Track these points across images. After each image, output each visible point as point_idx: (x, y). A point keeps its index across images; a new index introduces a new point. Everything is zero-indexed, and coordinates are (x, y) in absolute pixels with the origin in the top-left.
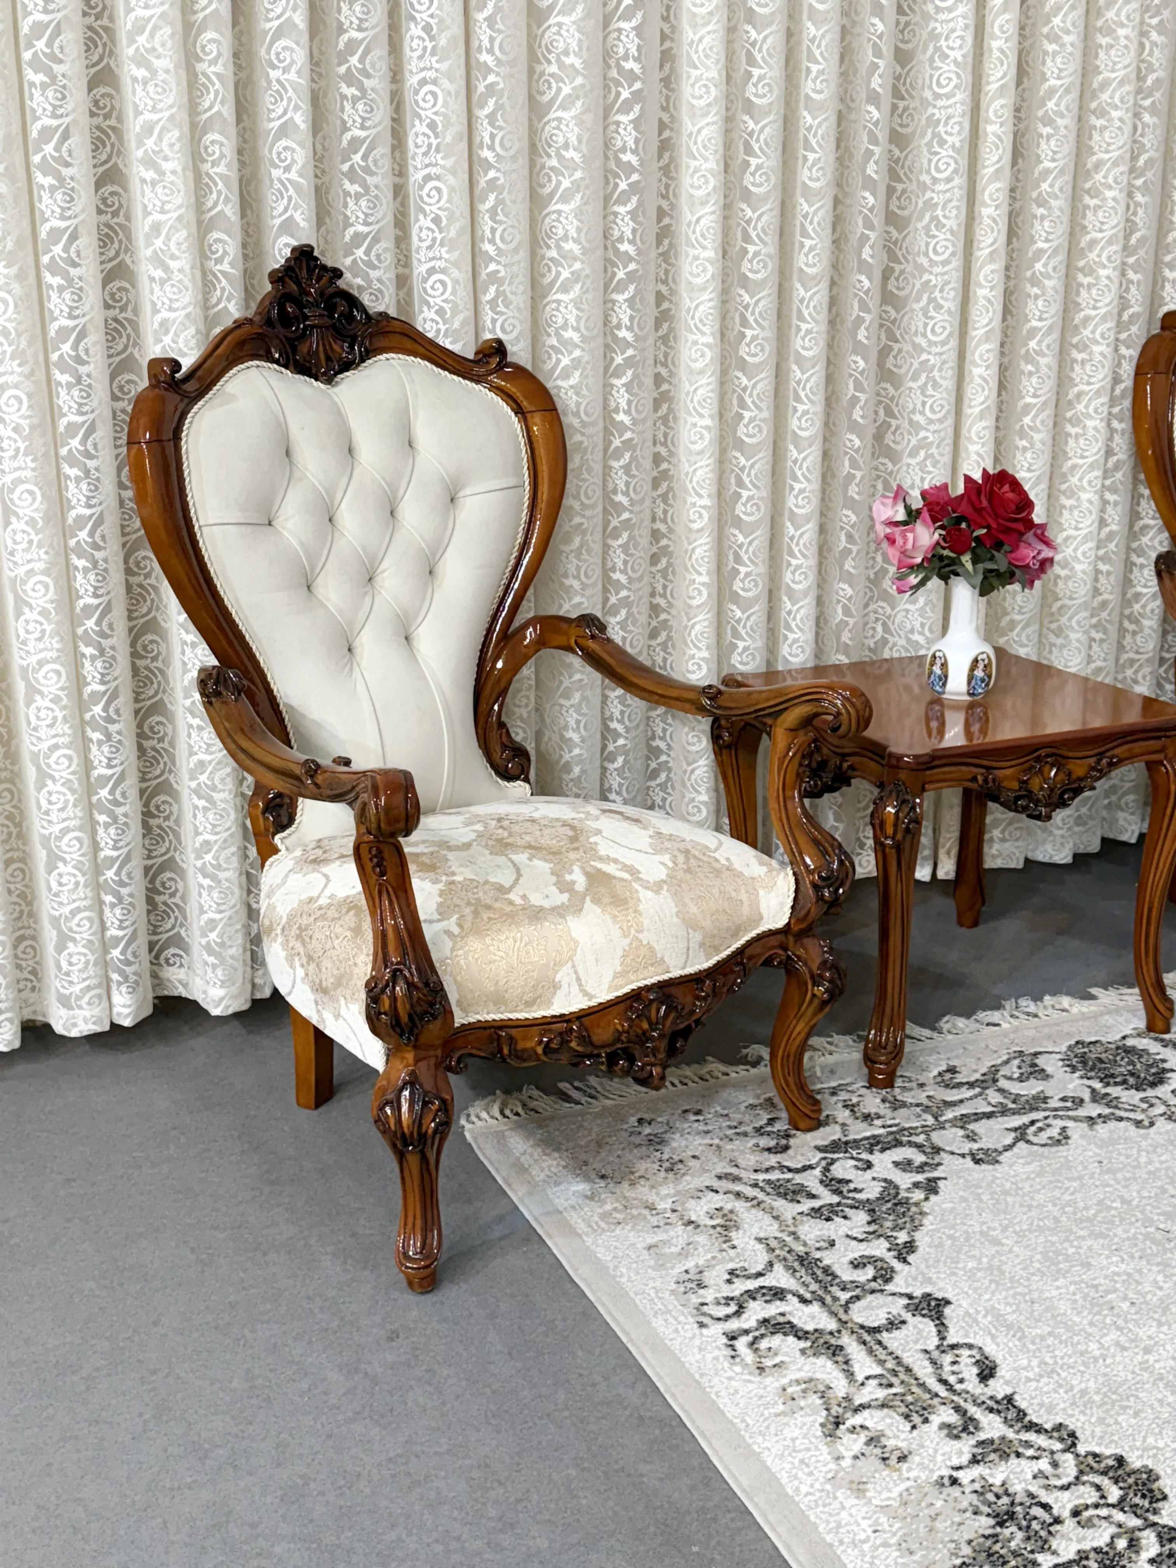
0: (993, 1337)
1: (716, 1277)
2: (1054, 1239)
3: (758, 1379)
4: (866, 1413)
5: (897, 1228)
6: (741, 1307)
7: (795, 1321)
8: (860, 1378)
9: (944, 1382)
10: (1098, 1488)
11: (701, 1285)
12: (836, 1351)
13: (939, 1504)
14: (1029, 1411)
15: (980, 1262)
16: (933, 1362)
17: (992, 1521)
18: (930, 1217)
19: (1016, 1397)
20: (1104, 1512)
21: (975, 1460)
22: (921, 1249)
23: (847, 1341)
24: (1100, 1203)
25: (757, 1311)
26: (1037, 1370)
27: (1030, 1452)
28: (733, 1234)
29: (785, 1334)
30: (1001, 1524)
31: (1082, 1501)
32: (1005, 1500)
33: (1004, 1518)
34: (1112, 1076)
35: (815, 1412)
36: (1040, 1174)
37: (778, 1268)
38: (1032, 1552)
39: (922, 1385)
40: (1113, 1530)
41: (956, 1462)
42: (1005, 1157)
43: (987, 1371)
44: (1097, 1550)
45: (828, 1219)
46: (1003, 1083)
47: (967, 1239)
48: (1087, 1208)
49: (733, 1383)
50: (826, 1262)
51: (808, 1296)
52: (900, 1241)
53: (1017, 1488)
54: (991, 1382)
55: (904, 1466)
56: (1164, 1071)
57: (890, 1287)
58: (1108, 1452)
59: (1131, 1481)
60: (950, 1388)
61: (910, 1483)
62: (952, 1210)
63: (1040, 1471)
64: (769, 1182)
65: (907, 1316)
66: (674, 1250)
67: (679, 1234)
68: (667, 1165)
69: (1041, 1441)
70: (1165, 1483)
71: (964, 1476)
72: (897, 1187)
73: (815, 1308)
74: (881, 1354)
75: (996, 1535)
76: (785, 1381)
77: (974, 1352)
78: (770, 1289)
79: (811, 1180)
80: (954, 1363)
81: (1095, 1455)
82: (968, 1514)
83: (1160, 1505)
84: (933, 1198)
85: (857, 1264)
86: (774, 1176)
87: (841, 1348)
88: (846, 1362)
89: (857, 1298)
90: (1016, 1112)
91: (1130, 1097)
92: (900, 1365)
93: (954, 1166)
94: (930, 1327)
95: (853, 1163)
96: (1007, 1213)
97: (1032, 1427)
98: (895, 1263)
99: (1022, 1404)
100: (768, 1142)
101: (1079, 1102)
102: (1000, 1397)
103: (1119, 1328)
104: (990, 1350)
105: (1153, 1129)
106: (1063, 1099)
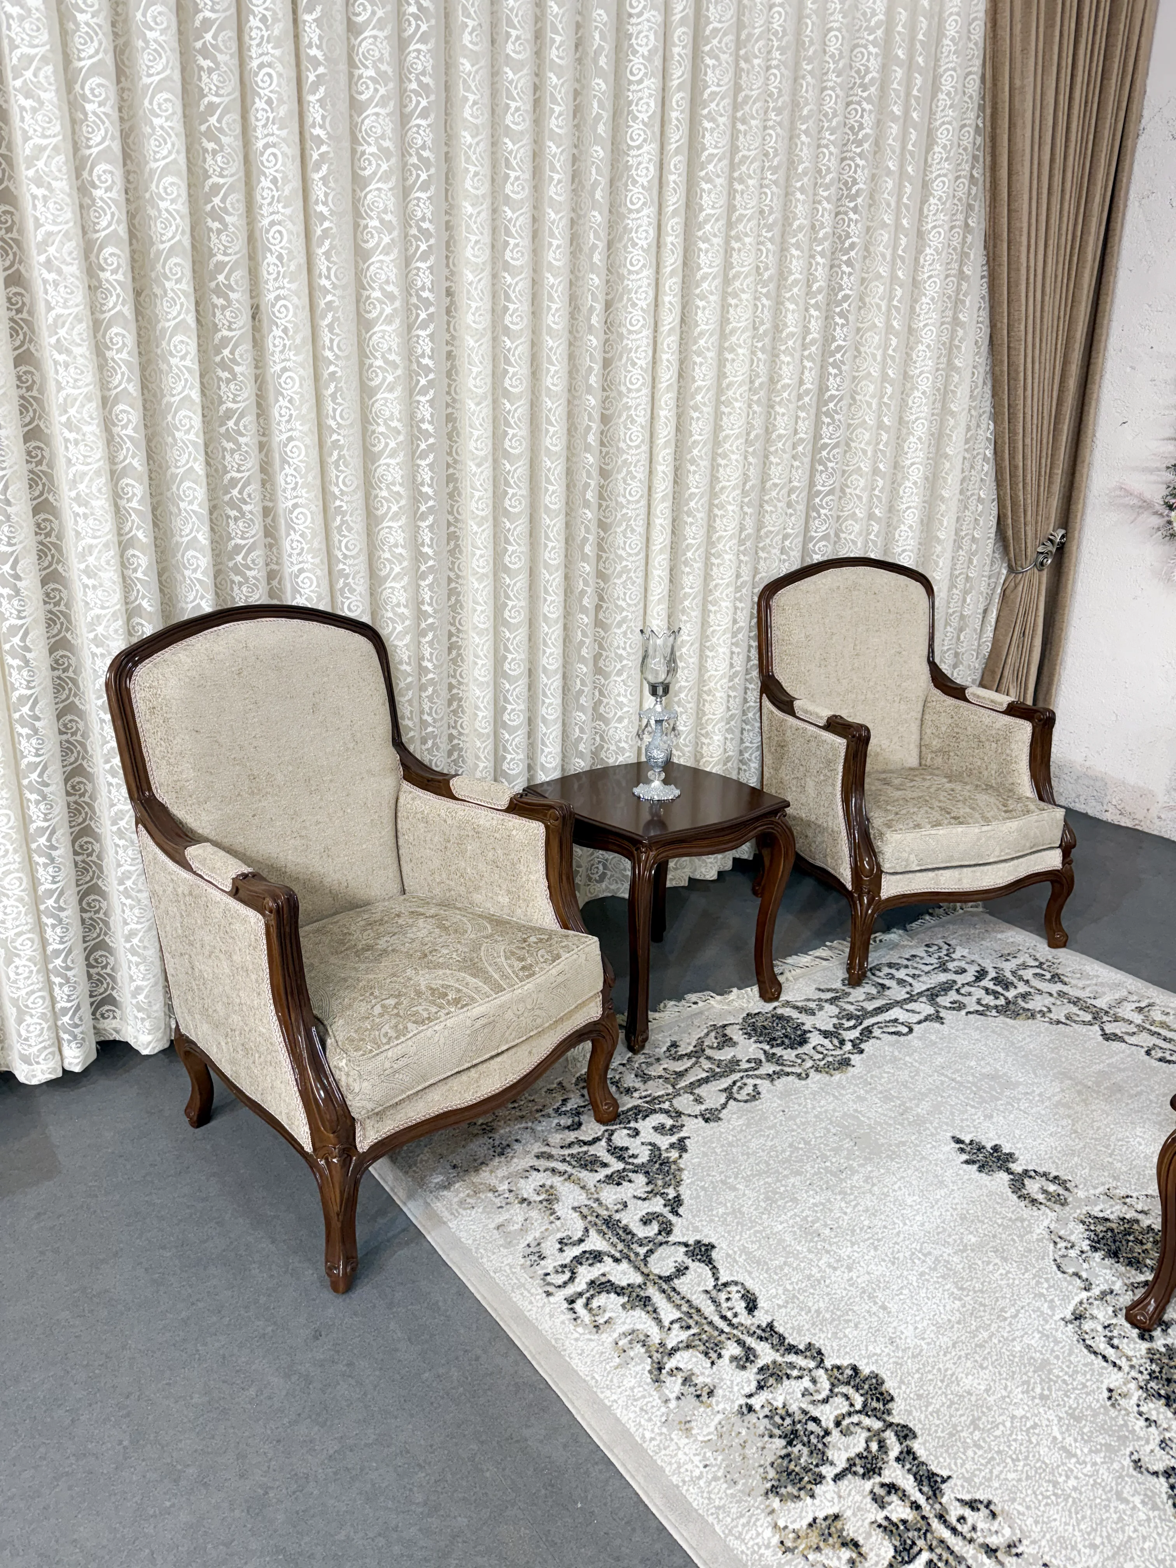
0: (750, 1273)
1: (550, 1247)
2: (769, 1180)
3: (596, 1337)
4: (678, 1355)
5: (666, 1185)
6: (573, 1273)
7: (613, 1279)
8: (666, 1324)
9: (724, 1318)
10: (847, 1397)
11: (542, 1258)
12: (646, 1302)
13: (744, 1432)
14: (787, 1335)
15: (727, 1208)
16: (714, 1301)
17: (783, 1442)
18: (686, 1173)
19: (775, 1324)
20: (855, 1419)
21: (760, 1387)
22: (685, 1202)
23: (652, 1291)
24: (791, 1145)
25: (586, 1274)
26: (783, 1297)
27: (795, 1373)
28: (555, 1206)
29: (608, 1292)
30: (790, 1443)
31: (839, 1412)
32: (788, 1421)
33: (791, 1438)
34: (774, 1039)
35: (643, 1362)
36: (748, 1125)
37: (592, 1232)
38: (817, 1466)
39: (710, 1323)
40: (865, 1434)
41: (747, 1391)
42: (724, 1114)
43: (752, 1306)
44: (860, 1456)
45: (619, 1184)
46: (708, 1052)
47: (714, 1188)
48: (784, 1151)
49: (580, 1344)
50: (624, 1222)
51: (618, 1255)
52: (670, 1197)
53: (794, 1408)
54: (756, 1313)
55: (713, 1400)
56: (805, 1032)
57: (672, 1239)
58: (845, 1363)
59: (866, 1387)
60: (731, 1324)
61: (720, 1416)
62: (700, 1164)
63: (806, 1389)
64: (572, 1156)
65: (688, 1262)
66: (516, 1227)
67: (517, 1213)
68: (499, 1150)
69: (800, 1361)
70: (890, 1386)
71: (757, 1402)
72: (659, 1149)
73: (625, 1265)
74: (676, 1298)
75: (788, 1455)
76: (616, 1335)
77: (739, 1288)
78: (591, 1252)
79: (600, 1150)
80: (728, 1299)
81: (839, 1368)
82: (766, 1438)
83: (890, 1406)
84: (684, 1155)
85: (646, 1221)
86: (575, 1150)
87: (648, 1298)
88: (655, 1311)
89: (651, 1251)
90: (723, 1075)
91: (789, 1055)
92: (691, 1306)
93: (692, 1128)
94: (706, 1271)
95: (626, 1131)
96: (735, 1162)
97: (792, 1349)
98: (671, 1217)
99: (780, 1329)
100: (566, 1121)
101: (759, 1062)
102: (764, 1325)
103: (828, 1252)
104: (749, 1284)
105: (809, 1080)
106: (749, 1061)
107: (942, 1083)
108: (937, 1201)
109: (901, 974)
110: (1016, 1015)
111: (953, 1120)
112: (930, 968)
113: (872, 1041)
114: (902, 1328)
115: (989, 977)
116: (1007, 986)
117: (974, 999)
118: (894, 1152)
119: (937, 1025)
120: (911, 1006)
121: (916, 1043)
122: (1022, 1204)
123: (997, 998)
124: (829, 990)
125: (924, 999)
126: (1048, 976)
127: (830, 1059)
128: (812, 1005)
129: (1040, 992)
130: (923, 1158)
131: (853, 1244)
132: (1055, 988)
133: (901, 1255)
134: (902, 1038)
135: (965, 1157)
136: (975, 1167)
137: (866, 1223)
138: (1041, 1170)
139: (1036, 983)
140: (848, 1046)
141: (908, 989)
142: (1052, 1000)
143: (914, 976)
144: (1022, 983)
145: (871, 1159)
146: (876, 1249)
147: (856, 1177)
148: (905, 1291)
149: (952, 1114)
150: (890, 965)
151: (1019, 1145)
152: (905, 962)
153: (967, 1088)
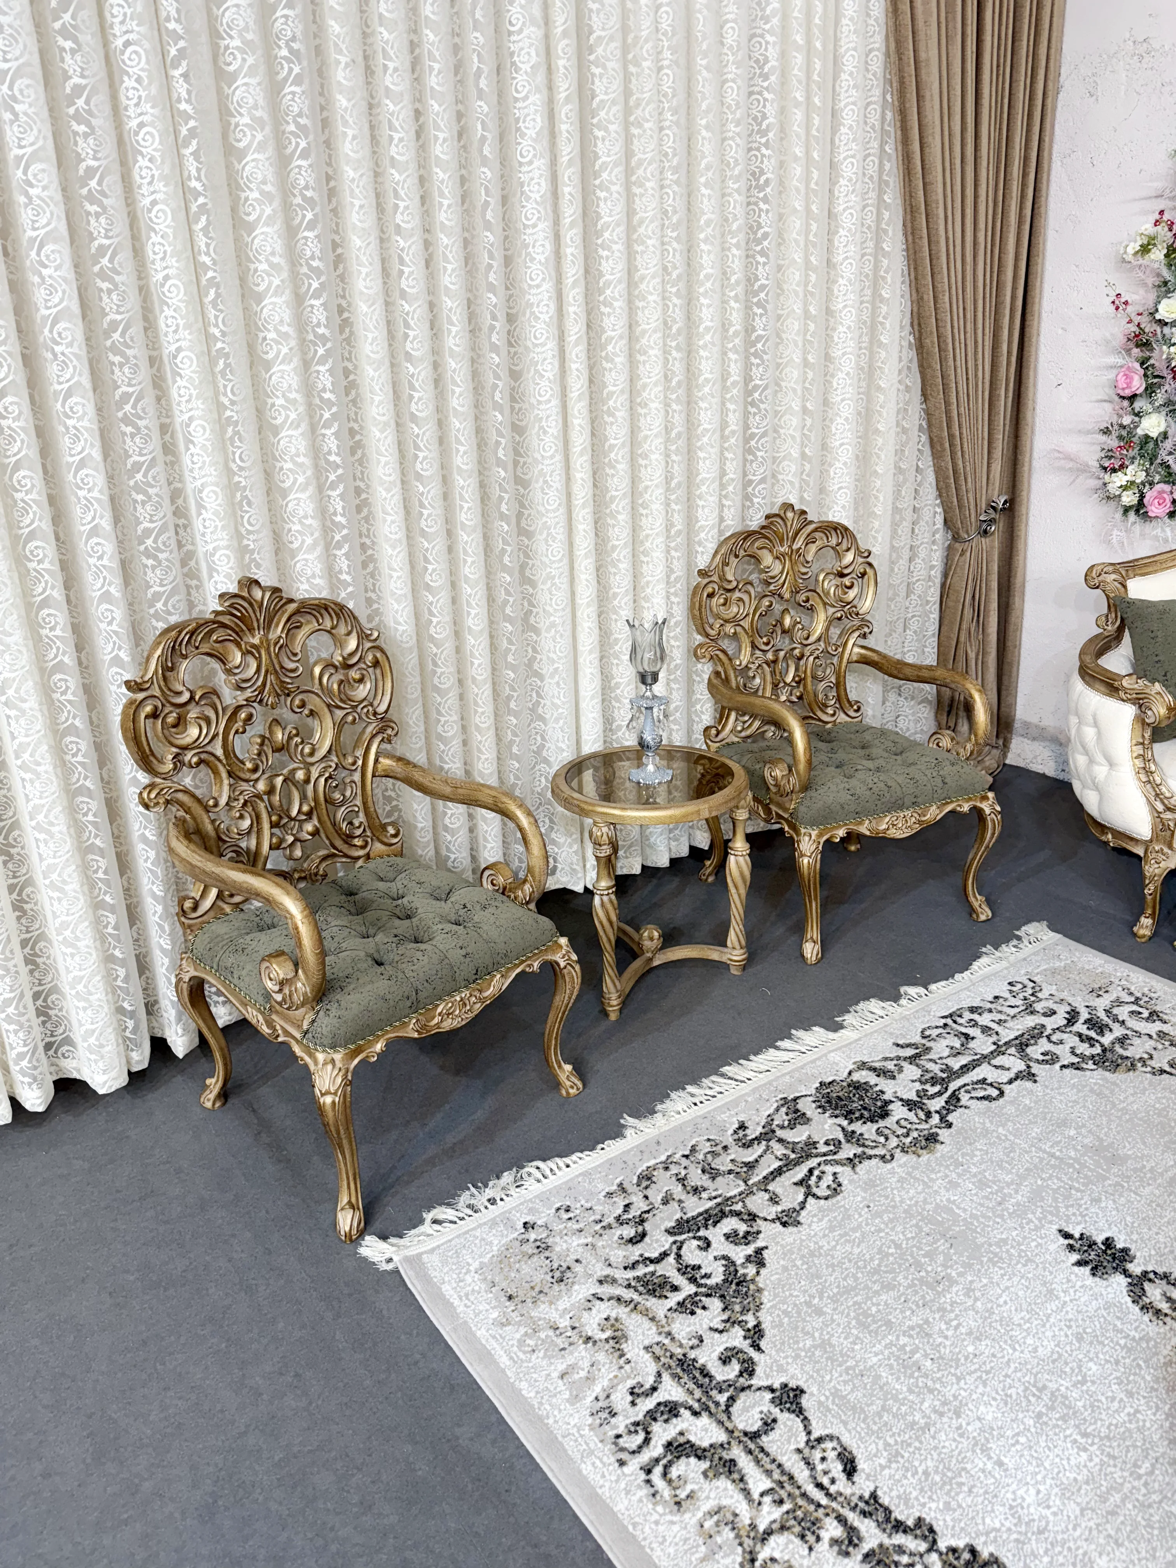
0: (845, 1423)
1: (620, 1399)
2: (859, 1299)
3: (678, 1517)
4: (773, 1540)
5: (745, 1310)
6: (648, 1433)
7: (693, 1439)
8: (756, 1496)
9: (819, 1486)
11: (613, 1414)
12: (731, 1468)
14: (892, 1508)
15: (814, 1339)
16: (807, 1464)
18: (766, 1293)
19: (879, 1493)
22: (767, 1332)
23: (737, 1453)
24: (880, 1251)
25: (663, 1433)
26: (885, 1454)
27: (905, 1559)
28: (624, 1346)
29: (688, 1456)
34: (851, 1112)
35: (733, 1552)
36: (832, 1229)
37: (666, 1377)
39: (804, 1495)
42: (803, 1216)
43: (850, 1469)
45: (693, 1313)
46: (780, 1133)
47: (799, 1313)
48: (872, 1259)
49: (661, 1528)
50: (701, 1361)
51: (696, 1406)
52: (750, 1325)
54: (856, 1478)
56: (886, 1102)
57: (755, 1382)
58: (961, 1544)
60: (828, 1494)
62: (780, 1282)
64: (638, 1279)
65: (776, 1411)
66: (583, 1374)
67: (582, 1354)
68: (557, 1274)
69: (910, 1542)
72: (733, 1263)
73: (705, 1419)
74: (765, 1460)
76: (700, 1514)
77: (834, 1444)
78: (666, 1404)
79: (668, 1269)
80: (823, 1459)
81: (954, 1550)
84: (763, 1271)
85: (725, 1360)
86: (641, 1271)
87: (734, 1462)
88: (742, 1480)
89: (732, 1399)
90: (797, 1163)
91: (867, 1130)
92: (783, 1473)
93: (769, 1233)
94: (798, 1423)
95: (695, 1243)
96: (819, 1277)
97: (899, 1526)
98: (752, 1353)
99: (885, 1500)
100: (629, 1232)
101: (838, 1144)
102: (867, 1495)
103: (931, 1391)
104: (846, 1439)
105: (894, 1164)
106: (827, 1143)
107: (1041, 1160)
108: (1048, 1317)
109: (985, 1020)
110: (1115, 1067)
111: (1057, 1208)
112: (1016, 1010)
113: (960, 1110)
114: (1021, 1492)
115: (1082, 1020)
116: (1101, 1029)
117: (1067, 1048)
118: (996, 1255)
119: (1028, 1084)
120: (999, 1061)
121: (1010, 1110)
122: (1146, 1318)
123: (1092, 1046)
124: (908, 1045)
125: (1012, 1050)
126: (1146, 1014)
127: (915, 1134)
128: (890, 1065)
129: (1139, 1034)
130: (1029, 1260)
131: (959, 1379)
132: (1154, 1028)
133: (1012, 1391)
134: (994, 1104)
135: (1075, 1257)
136: (1087, 1270)
137: (971, 1349)
138: (1160, 1271)
139: (1132, 1023)
140: (936, 1119)
141: (994, 1038)
142: (1152, 1043)
143: (999, 1022)
144: (1117, 1025)
145: (970, 1266)
146: (985, 1385)
147: (954, 1289)
148: (1022, 1440)
149: (1055, 1200)
150: (972, 1010)
151: (1135, 1237)
152: (989, 1006)
153: (1072, 1166)
